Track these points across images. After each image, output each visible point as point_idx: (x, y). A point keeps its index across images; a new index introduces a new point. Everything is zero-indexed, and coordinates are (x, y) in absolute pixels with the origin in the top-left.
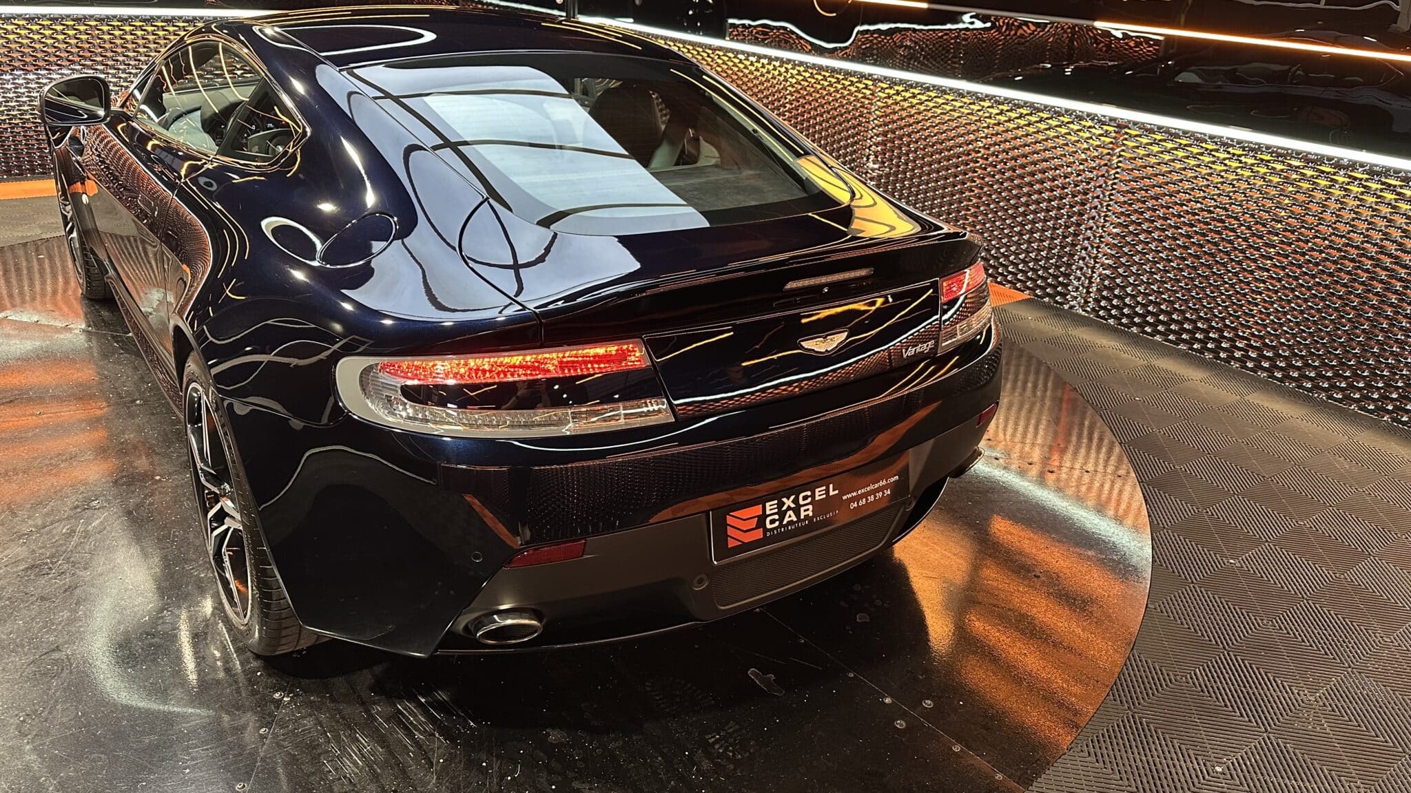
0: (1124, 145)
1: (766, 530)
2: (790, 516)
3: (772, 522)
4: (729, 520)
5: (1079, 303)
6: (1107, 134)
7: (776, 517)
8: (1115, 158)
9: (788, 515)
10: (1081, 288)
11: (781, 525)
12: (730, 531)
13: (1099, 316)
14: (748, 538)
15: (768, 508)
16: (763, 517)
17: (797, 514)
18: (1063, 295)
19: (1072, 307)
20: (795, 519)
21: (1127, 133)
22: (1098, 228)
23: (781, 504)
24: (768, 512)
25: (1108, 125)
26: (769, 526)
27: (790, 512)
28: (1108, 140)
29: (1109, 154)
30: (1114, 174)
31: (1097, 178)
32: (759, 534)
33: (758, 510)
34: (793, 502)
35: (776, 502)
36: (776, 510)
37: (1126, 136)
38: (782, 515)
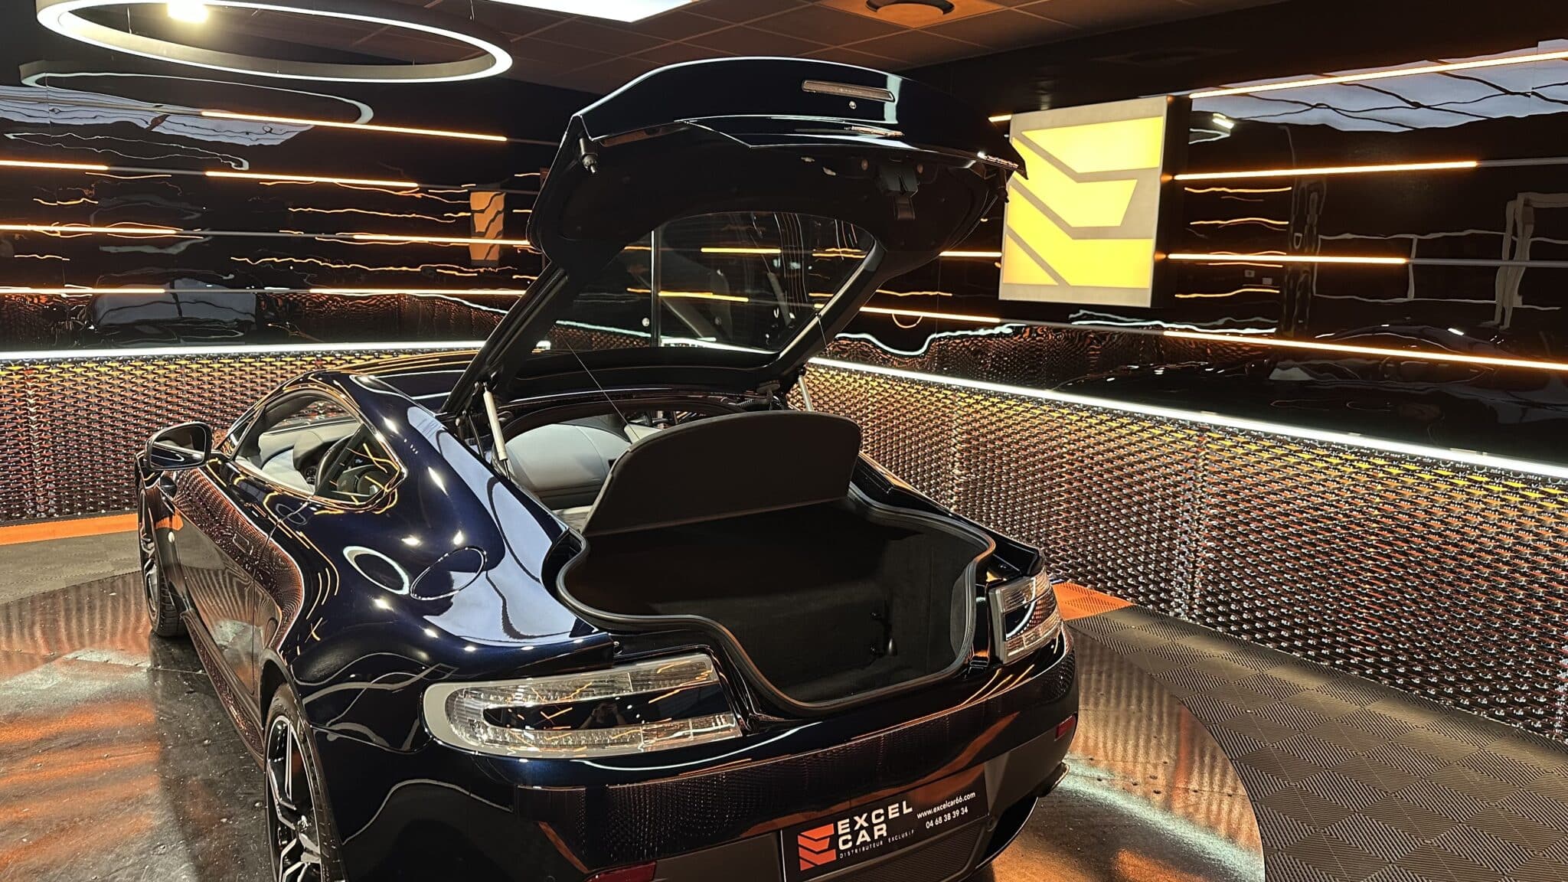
0: (1208, 448)
1: (839, 851)
2: (863, 836)
3: (845, 842)
4: (801, 840)
5: (1184, 610)
6: (1190, 438)
7: (849, 837)
8: (1200, 461)
9: (860, 836)
10: (1184, 594)
11: (854, 846)
12: (802, 852)
13: (1206, 624)
14: (820, 860)
15: (840, 827)
16: (835, 837)
17: (871, 835)
18: (1168, 602)
19: (1178, 614)
20: (869, 840)
21: (1209, 437)
22: (1192, 531)
23: (853, 823)
24: (840, 832)
25: (1190, 429)
26: (842, 847)
27: (863, 832)
28: (1191, 444)
29: (1193, 457)
30: (1202, 477)
31: (1186, 481)
32: (832, 856)
33: (828, 830)
34: (865, 820)
35: (848, 820)
36: (848, 830)
37: (1210, 440)
38: (855, 834)
